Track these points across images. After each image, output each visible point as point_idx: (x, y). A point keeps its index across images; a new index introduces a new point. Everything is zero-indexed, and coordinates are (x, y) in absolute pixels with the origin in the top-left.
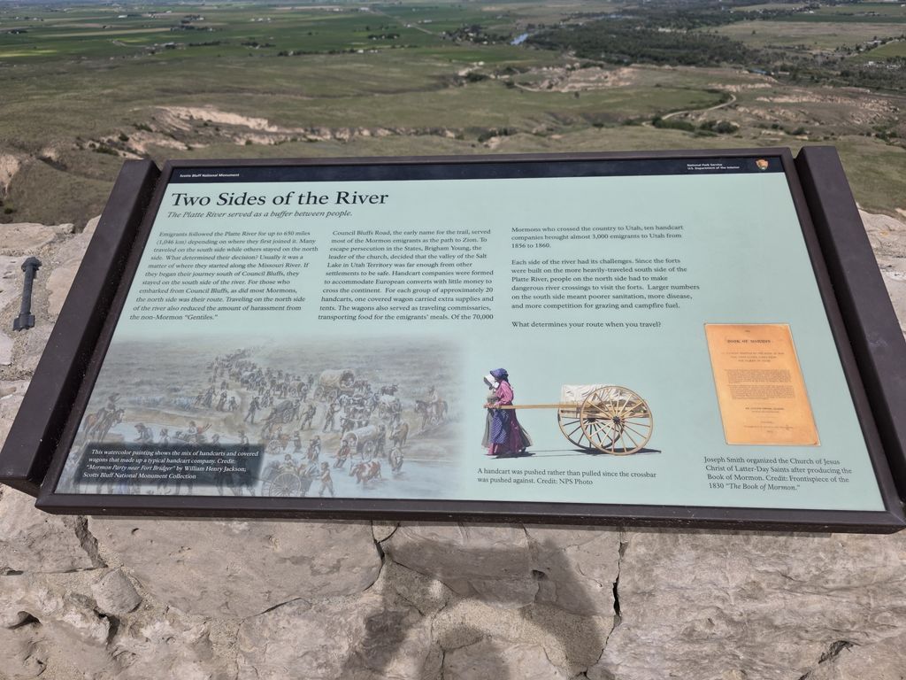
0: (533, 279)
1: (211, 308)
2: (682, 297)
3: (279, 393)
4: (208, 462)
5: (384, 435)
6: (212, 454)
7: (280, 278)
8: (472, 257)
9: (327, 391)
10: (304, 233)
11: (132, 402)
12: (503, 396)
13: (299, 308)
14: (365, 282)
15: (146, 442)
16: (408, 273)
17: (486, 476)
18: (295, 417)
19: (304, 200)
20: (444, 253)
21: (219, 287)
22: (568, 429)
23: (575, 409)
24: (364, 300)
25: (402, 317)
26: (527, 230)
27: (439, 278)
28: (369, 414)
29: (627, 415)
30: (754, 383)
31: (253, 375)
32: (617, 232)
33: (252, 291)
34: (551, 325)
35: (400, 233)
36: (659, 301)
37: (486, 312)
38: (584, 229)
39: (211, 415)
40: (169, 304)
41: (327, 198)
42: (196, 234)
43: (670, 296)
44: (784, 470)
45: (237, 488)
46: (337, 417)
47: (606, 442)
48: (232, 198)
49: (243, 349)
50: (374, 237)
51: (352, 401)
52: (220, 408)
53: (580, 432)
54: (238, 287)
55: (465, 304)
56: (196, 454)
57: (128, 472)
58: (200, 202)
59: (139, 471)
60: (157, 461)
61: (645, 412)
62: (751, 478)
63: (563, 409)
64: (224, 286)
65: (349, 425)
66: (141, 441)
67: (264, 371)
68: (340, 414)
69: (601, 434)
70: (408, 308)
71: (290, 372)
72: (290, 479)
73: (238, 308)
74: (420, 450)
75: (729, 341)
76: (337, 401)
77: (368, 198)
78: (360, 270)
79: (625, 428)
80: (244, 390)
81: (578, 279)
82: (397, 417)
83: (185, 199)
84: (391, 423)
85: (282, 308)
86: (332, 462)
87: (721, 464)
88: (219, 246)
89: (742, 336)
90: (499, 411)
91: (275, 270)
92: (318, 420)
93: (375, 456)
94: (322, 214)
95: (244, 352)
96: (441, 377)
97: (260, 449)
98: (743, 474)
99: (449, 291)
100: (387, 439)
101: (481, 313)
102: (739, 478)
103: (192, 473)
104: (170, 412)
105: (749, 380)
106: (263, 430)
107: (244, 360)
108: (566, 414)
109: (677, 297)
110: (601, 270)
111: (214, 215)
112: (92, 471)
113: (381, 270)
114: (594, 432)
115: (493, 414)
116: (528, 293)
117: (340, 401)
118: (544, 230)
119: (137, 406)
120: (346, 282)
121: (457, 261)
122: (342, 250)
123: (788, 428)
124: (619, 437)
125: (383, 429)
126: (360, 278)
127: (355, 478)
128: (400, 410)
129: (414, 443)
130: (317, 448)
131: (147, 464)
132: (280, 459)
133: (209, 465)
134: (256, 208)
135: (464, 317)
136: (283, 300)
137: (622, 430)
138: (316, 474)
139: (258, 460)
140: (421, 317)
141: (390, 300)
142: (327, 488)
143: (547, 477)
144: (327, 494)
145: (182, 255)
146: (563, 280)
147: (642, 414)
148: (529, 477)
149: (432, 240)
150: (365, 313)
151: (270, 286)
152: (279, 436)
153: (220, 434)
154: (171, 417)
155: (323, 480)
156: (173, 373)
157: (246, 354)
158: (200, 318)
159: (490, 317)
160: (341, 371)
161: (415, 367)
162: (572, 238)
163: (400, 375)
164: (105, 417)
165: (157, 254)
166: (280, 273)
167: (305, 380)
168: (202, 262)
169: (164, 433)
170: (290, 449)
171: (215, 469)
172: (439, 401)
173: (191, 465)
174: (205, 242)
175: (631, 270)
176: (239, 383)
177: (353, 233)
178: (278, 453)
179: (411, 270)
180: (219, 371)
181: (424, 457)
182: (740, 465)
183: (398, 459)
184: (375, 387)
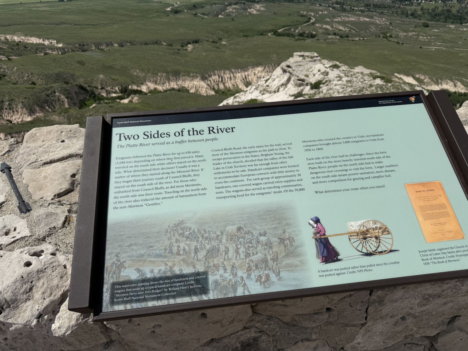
0: (319, 167)
1: (157, 199)
2: (391, 171)
3: (207, 241)
4: (180, 284)
5: (267, 258)
6: (181, 279)
7: (190, 178)
8: (286, 158)
9: (232, 238)
10: (196, 152)
11: (129, 256)
12: (320, 231)
13: (205, 194)
14: (235, 176)
15: (143, 277)
16: (256, 170)
17: (323, 274)
18: (219, 254)
19: (191, 133)
20: (271, 157)
21: (159, 186)
22: (356, 245)
23: (356, 234)
24: (237, 186)
25: (259, 194)
26: (310, 141)
27: (272, 171)
28: (256, 248)
29: (380, 234)
30: (432, 212)
31: (190, 233)
32: (354, 139)
33: (177, 187)
34: (334, 191)
35: (246, 148)
36: (382, 174)
37: (301, 187)
38: (338, 139)
39: (175, 258)
40: (133, 199)
41: (203, 131)
42: (137, 157)
43: (386, 171)
44: (453, 252)
45: (200, 297)
46: (241, 251)
47: (374, 249)
48: (151, 134)
49: (181, 219)
50: (234, 151)
51: (246, 242)
52: (178, 254)
53: (361, 245)
54: (169, 185)
55: (289, 184)
56: (173, 280)
57: (138, 296)
58: (134, 138)
59: (144, 294)
60: (153, 287)
61: (388, 231)
62: (440, 258)
63: (350, 235)
64: (161, 185)
65: (248, 255)
66: (140, 277)
67: (196, 230)
68: (242, 250)
69: (371, 245)
70: (261, 189)
71: (210, 229)
72: (225, 287)
73: (173, 197)
74: (287, 264)
75: (417, 192)
76: (238, 243)
77: (225, 129)
78: (230, 170)
79: (381, 241)
80: (188, 242)
81: (341, 166)
82: (271, 248)
83: (124, 136)
84: (269, 251)
85: (196, 195)
86: (245, 276)
87: (426, 253)
88: (152, 163)
89: (422, 189)
90: (320, 239)
91: (187, 174)
92: (231, 254)
93: (266, 270)
94: (203, 140)
95: (182, 221)
96: (287, 224)
97: (205, 273)
98: (437, 256)
99: (279, 177)
100: (269, 260)
101: (298, 187)
102: (435, 258)
103: (174, 291)
104: (152, 259)
105: (430, 210)
106: (205, 263)
107: (184, 225)
108: (352, 237)
109: (389, 171)
110: (351, 160)
111: (144, 145)
112: (118, 298)
113: (242, 169)
114: (367, 245)
115: (318, 241)
116: (319, 175)
117: (240, 242)
118: (318, 141)
119: (132, 258)
120: (225, 177)
121: (279, 161)
122: (219, 159)
123: (450, 232)
124: (379, 245)
125: (266, 255)
126: (232, 174)
127: (259, 283)
128: (271, 243)
129: (283, 261)
130: (235, 269)
131: (148, 290)
132: (218, 277)
133: (181, 286)
134: (166, 139)
135: (290, 191)
136: (195, 190)
137: (380, 242)
138: (238, 283)
139: (206, 279)
140: (269, 193)
141: (250, 185)
142: (246, 290)
143: (351, 270)
144: (247, 293)
145: (133, 169)
146: (334, 167)
147: (386, 233)
148: (343, 271)
149: (264, 150)
150: (240, 193)
151: (186, 183)
152: (214, 265)
153: (183, 268)
154: (153, 262)
155: (243, 286)
156: (147, 238)
157: (184, 222)
158: (153, 204)
159: (303, 189)
160: (236, 226)
161: (273, 220)
162: (333, 144)
163: (266, 225)
164: (116, 267)
165: (118, 170)
166: (189, 175)
167: (218, 233)
168: (145, 173)
169: (152, 271)
170: (221, 271)
171: (185, 288)
172: (289, 237)
173: (171, 287)
174: (142, 161)
175: (365, 159)
176: (185, 239)
177: (222, 150)
178: (216, 275)
179: (257, 167)
180: (172, 233)
181: (291, 268)
182: (434, 252)
183: (277, 270)
184: (256, 233)
